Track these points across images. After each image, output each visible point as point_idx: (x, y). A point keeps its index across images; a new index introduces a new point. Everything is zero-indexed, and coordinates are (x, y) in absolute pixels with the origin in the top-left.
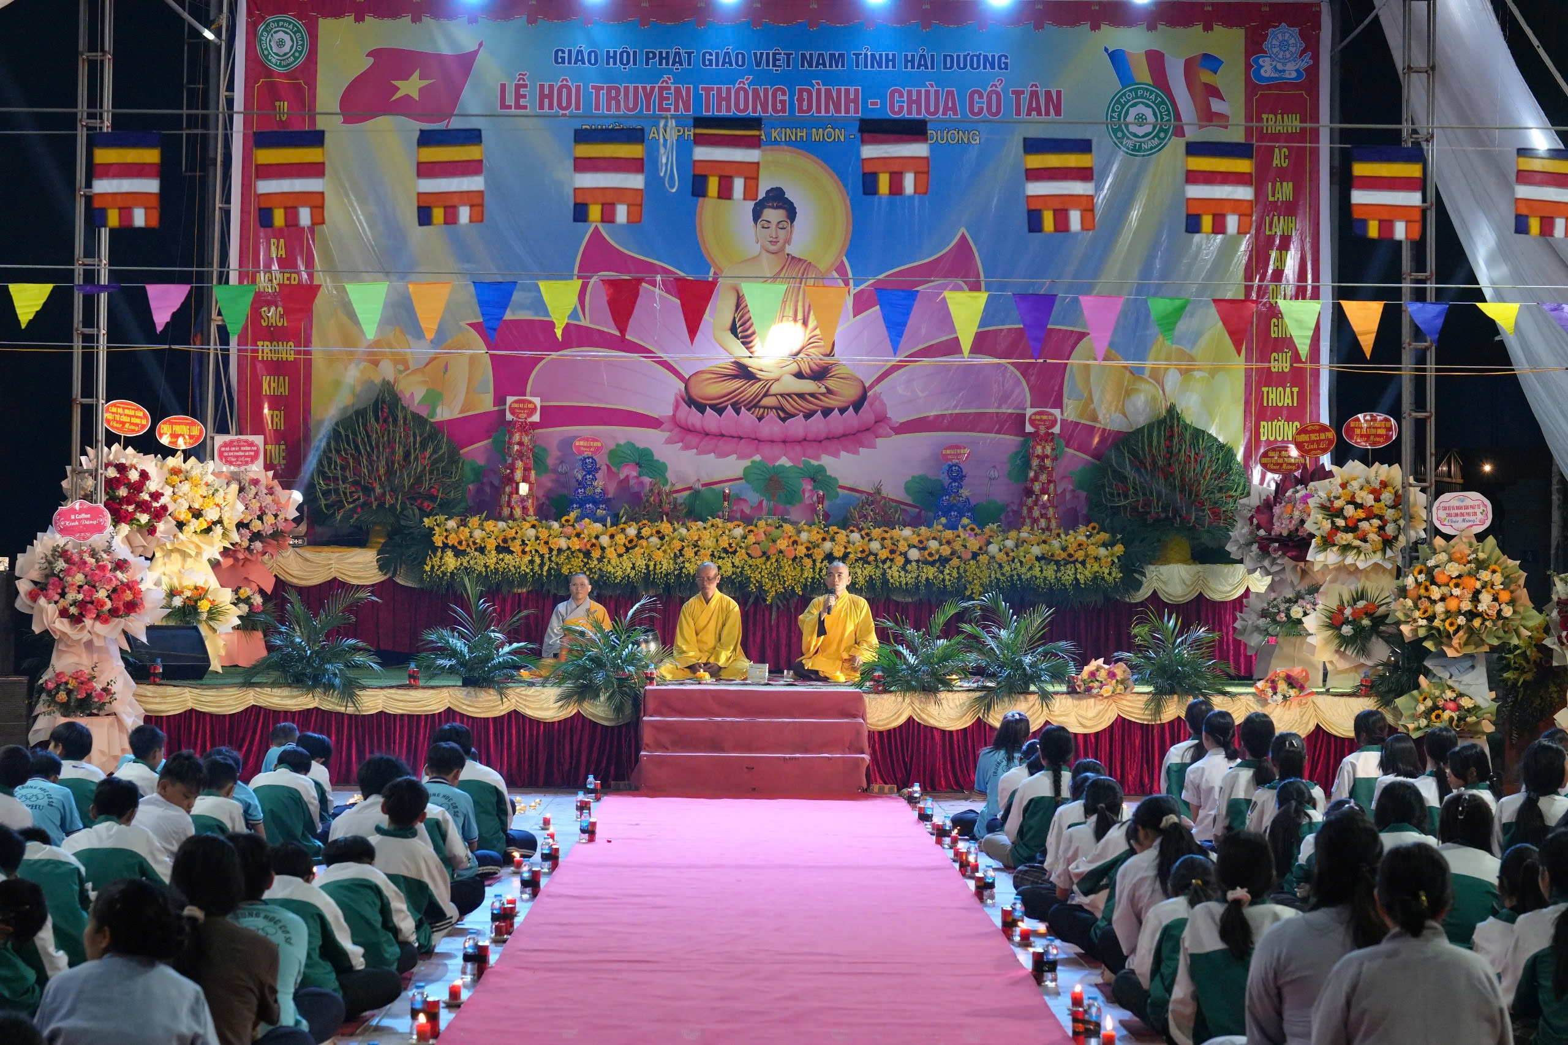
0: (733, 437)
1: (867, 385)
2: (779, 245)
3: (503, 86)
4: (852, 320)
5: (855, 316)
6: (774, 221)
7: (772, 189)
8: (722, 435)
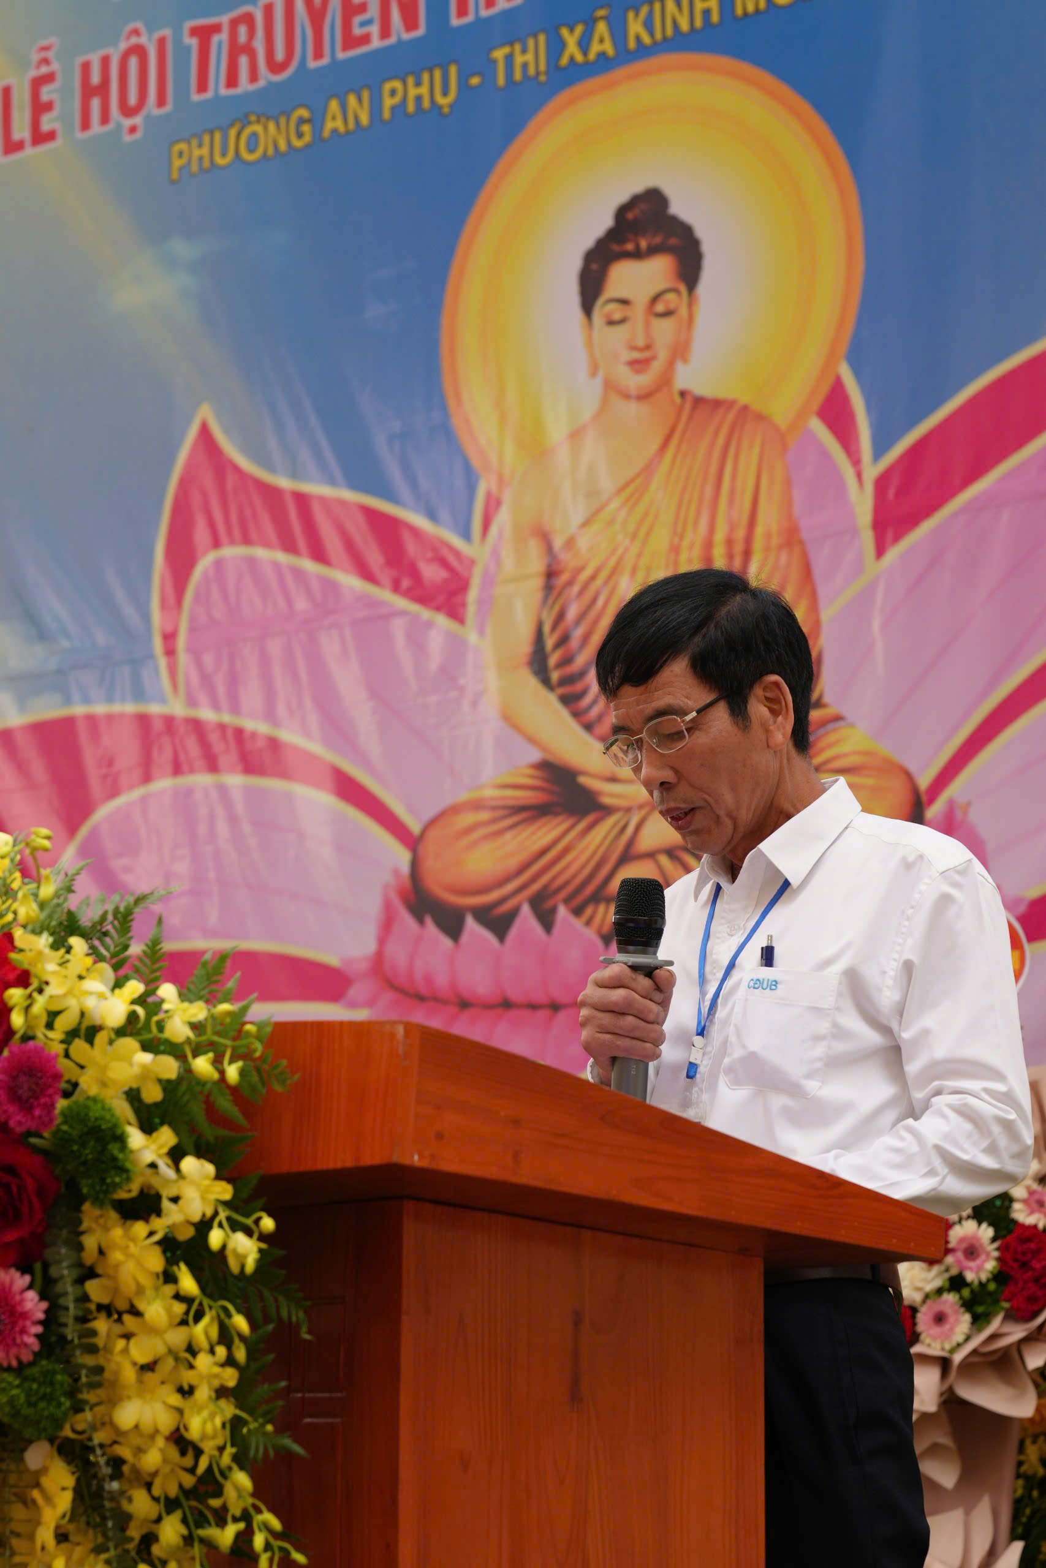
0: (533, 1007)
1: (924, 782)
2: (657, 367)
3: (7, 91)
4: (874, 568)
5: (880, 551)
6: (640, 297)
7: (635, 200)
8: (506, 1004)
